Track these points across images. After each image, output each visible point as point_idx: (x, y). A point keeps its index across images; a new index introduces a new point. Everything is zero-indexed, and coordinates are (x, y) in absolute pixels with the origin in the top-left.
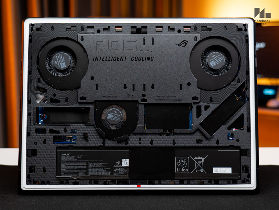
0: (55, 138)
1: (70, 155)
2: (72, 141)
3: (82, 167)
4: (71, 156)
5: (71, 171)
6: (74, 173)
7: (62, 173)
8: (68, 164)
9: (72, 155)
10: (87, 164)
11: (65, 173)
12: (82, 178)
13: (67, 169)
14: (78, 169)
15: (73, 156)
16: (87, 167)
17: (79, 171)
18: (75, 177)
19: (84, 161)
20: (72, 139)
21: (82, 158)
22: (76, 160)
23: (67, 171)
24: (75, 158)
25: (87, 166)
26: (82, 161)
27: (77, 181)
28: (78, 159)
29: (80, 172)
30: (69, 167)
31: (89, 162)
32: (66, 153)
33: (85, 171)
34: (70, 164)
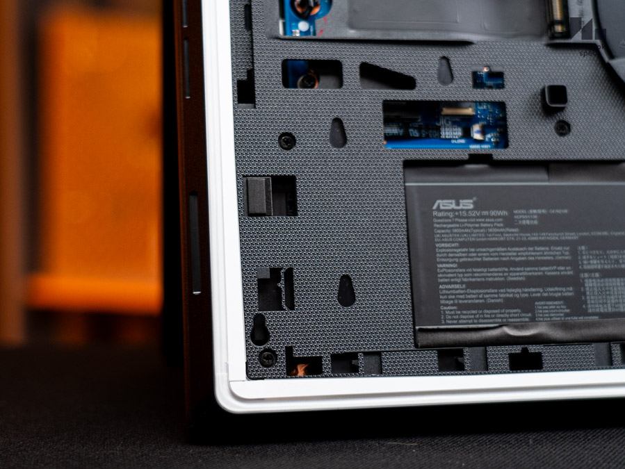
0: (392, 112)
1: (477, 206)
2: (477, 136)
3: (549, 271)
4: (485, 213)
5: (492, 296)
6: (510, 303)
7: (448, 309)
8: (475, 255)
9: (489, 210)
10: (574, 253)
11: (462, 307)
12: (558, 334)
13: (470, 285)
14: (530, 282)
15: (493, 213)
16: (578, 271)
17: (536, 291)
18: (516, 327)
19: (553, 236)
20: (476, 128)
21: (546, 223)
22: (512, 233)
23: (474, 296)
24: (509, 222)
25: (574, 263)
26: (544, 236)
27: (533, 349)
28: (524, 229)
29: (542, 299)
30: (479, 274)
31: (582, 241)
32: (457, 195)
33: (569, 292)
34: (485, 254)
